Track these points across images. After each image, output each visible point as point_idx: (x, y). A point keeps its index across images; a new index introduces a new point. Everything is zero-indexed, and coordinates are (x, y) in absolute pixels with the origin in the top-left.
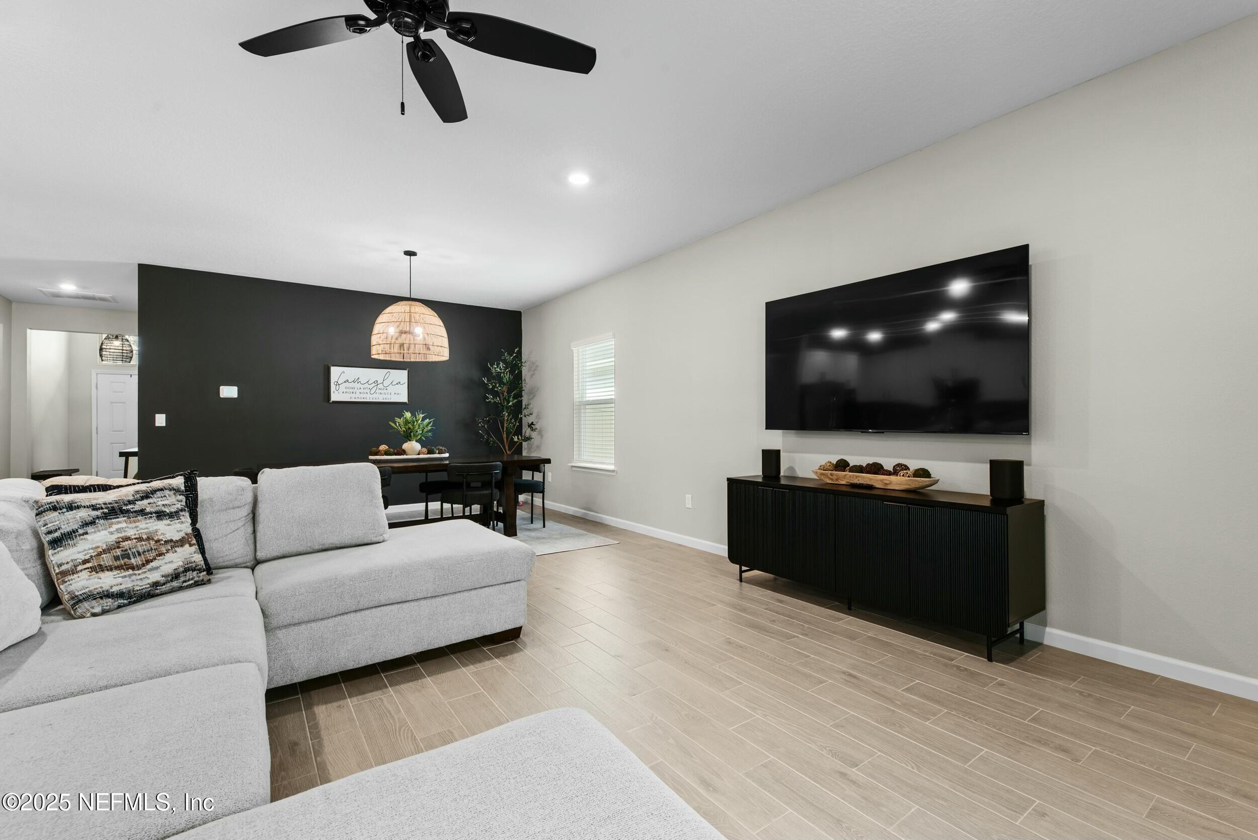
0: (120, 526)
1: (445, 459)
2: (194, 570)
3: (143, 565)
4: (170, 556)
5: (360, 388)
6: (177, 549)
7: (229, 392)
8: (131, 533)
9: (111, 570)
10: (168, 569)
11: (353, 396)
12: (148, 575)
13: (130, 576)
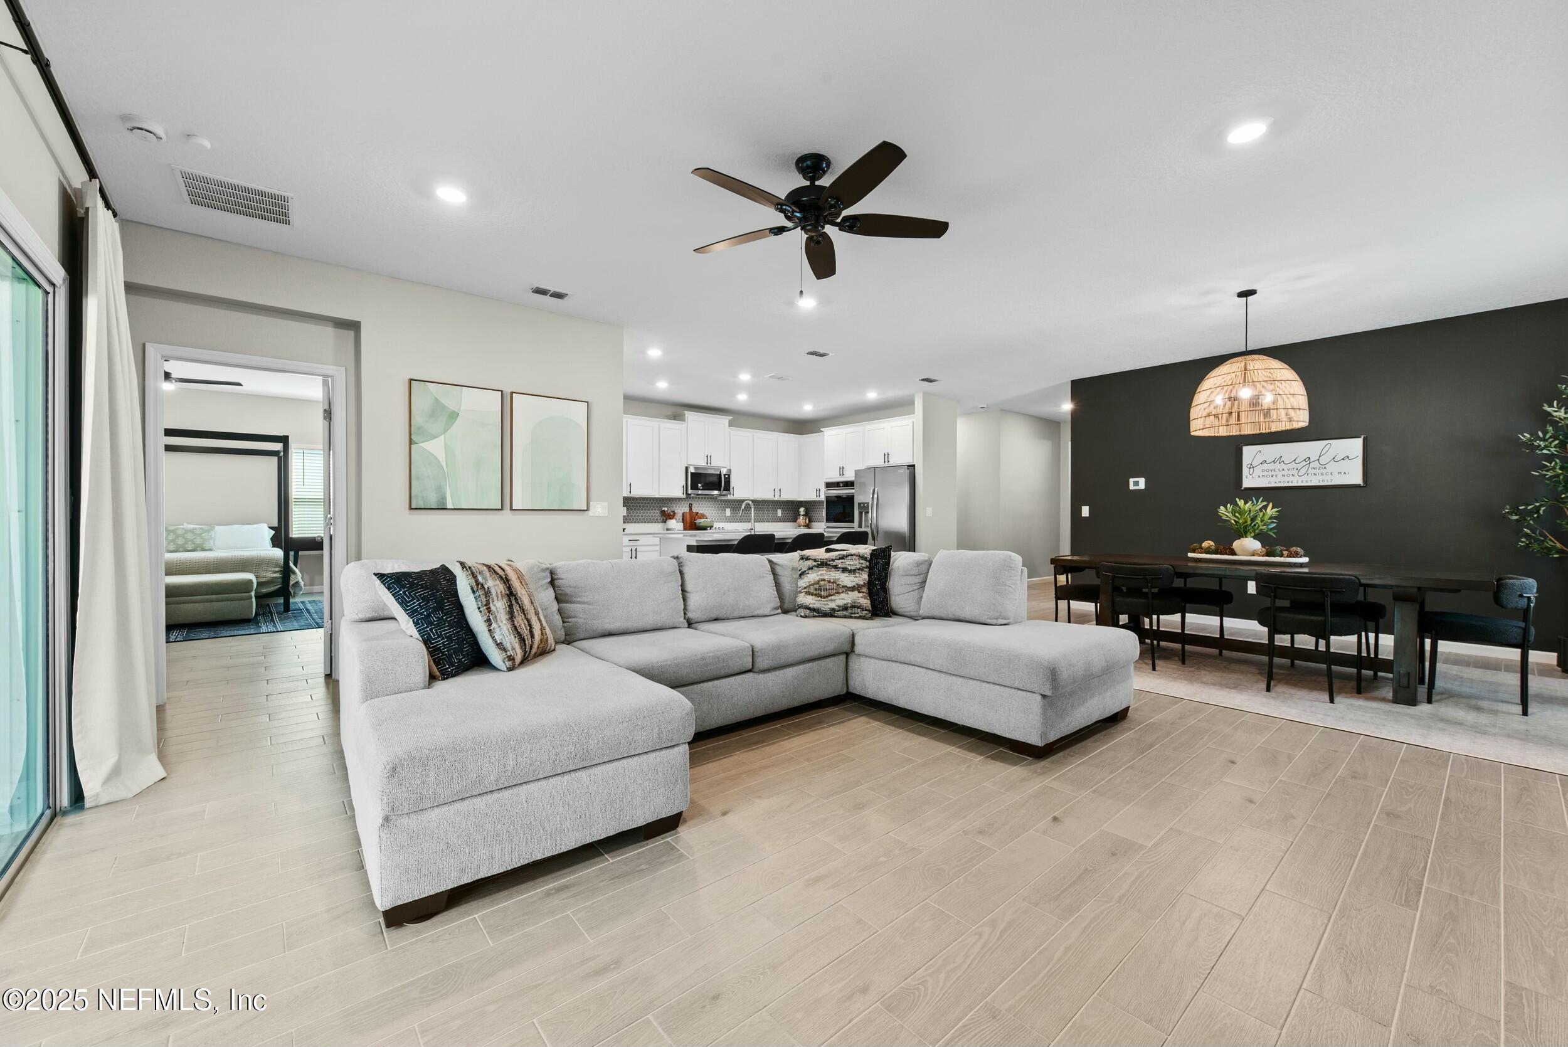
0: (823, 572)
1: (1301, 565)
2: (858, 608)
3: (827, 597)
4: (843, 595)
5: (1283, 470)
6: (849, 592)
7: (1138, 483)
8: (826, 577)
9: (812, 595)
10: (841, 603)
11: (1273, 480)
12: (829, 603)
13: (819, 600)
